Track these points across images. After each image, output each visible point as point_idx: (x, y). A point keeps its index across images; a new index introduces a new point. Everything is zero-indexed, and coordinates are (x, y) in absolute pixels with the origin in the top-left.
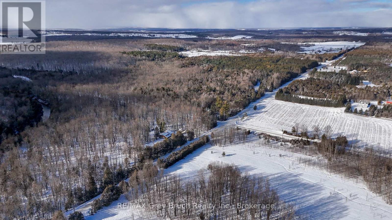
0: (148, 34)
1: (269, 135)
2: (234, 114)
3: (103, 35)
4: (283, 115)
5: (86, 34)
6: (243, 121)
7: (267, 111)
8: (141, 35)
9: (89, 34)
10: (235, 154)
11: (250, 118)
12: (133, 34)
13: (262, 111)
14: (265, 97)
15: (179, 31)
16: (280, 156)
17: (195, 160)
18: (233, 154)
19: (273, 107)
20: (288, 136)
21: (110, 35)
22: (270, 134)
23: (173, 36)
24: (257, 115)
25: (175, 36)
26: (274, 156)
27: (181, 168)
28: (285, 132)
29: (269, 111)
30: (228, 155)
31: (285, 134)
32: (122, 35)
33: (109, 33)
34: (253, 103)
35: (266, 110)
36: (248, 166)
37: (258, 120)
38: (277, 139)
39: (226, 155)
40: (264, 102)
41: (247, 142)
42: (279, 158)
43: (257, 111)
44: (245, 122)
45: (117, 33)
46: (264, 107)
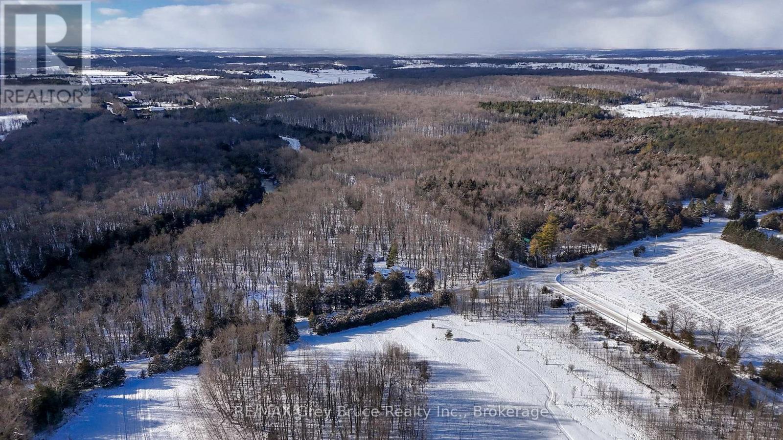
0: (590, 64)
1: (601, 318)
2: (570, 258)
3: (499, 66)
4: (698, 279)
5: (468, 65)
6: (579, 277)
7: (665, 263)
8: (576, 65)
9: (475, 65)
10: (478, 341)
11: (602, 272)
12: (557, 64)
13: (653, 261)
14: (699, 229)
15: (671, 56)
16: (571, 368)
17: (388, 331)
18: (474, 341)
19: (690, 258)
20: (649, 330)
21: (514, 66)
22: (604, 317)
23: (644, 68)
24: (628, 268)
25: (650, 69)
26: (559, 365)
27: (347, 340)
28: (646, 320)
29: (670, 263)
30: (458, 340)
31: (644, 324)
32: (535, 66)
33: (511, 62)
34: (648, 239)
35: (663, 261)
36: (474, 372)
37: (618, 280)
38: (610, 331)
39: (454, 337)
40: (684, 241)
41: (535, 322)
42: (562, 374)
43: (640, 259)
44: (582, 278)
45: (528, 61)
46: (668, 252)
